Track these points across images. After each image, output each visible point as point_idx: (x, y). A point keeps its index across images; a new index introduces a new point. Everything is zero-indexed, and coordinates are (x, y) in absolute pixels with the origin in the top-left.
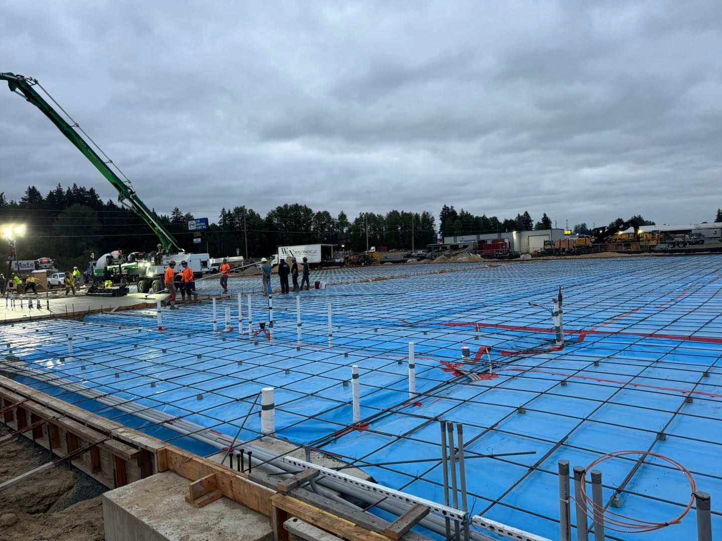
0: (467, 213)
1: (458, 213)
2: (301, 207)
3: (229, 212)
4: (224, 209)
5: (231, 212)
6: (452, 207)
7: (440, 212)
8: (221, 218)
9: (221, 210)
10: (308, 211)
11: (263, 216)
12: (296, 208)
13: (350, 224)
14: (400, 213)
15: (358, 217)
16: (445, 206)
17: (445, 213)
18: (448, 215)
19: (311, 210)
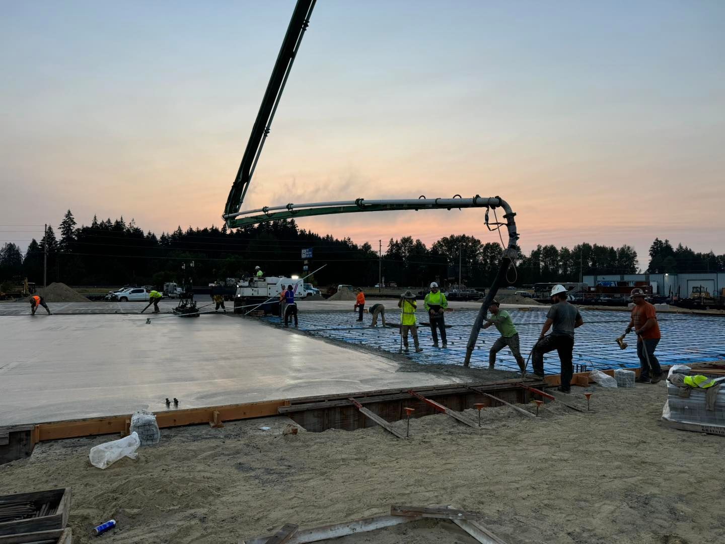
0: (687, 249)
1: (675, 248)
2: (468, 238)
3: (397, 242)
4: (392, 239)
5: (399, 242)
6: (667, 241)
7: (650, 246)
8: (389, 248)
9: (389, 240)
10: (476, 242)
11: (429, 247)
12: (463, 238)
13: (525, 257)
14: (593, 247)
15: (536, 249)
16: (657, 240)
17: (657, 248)
18: (661, 251)
19: (479, 241)
